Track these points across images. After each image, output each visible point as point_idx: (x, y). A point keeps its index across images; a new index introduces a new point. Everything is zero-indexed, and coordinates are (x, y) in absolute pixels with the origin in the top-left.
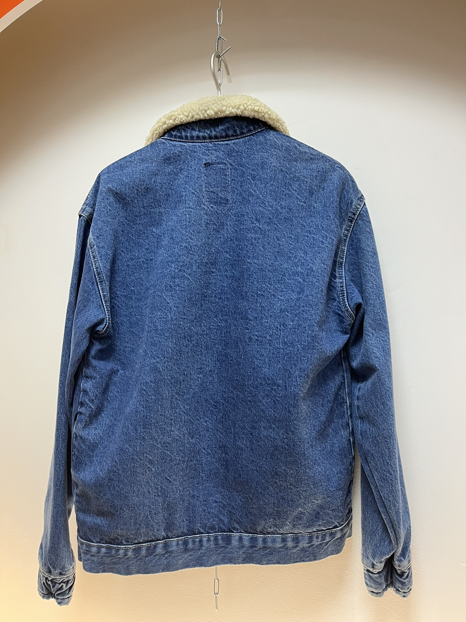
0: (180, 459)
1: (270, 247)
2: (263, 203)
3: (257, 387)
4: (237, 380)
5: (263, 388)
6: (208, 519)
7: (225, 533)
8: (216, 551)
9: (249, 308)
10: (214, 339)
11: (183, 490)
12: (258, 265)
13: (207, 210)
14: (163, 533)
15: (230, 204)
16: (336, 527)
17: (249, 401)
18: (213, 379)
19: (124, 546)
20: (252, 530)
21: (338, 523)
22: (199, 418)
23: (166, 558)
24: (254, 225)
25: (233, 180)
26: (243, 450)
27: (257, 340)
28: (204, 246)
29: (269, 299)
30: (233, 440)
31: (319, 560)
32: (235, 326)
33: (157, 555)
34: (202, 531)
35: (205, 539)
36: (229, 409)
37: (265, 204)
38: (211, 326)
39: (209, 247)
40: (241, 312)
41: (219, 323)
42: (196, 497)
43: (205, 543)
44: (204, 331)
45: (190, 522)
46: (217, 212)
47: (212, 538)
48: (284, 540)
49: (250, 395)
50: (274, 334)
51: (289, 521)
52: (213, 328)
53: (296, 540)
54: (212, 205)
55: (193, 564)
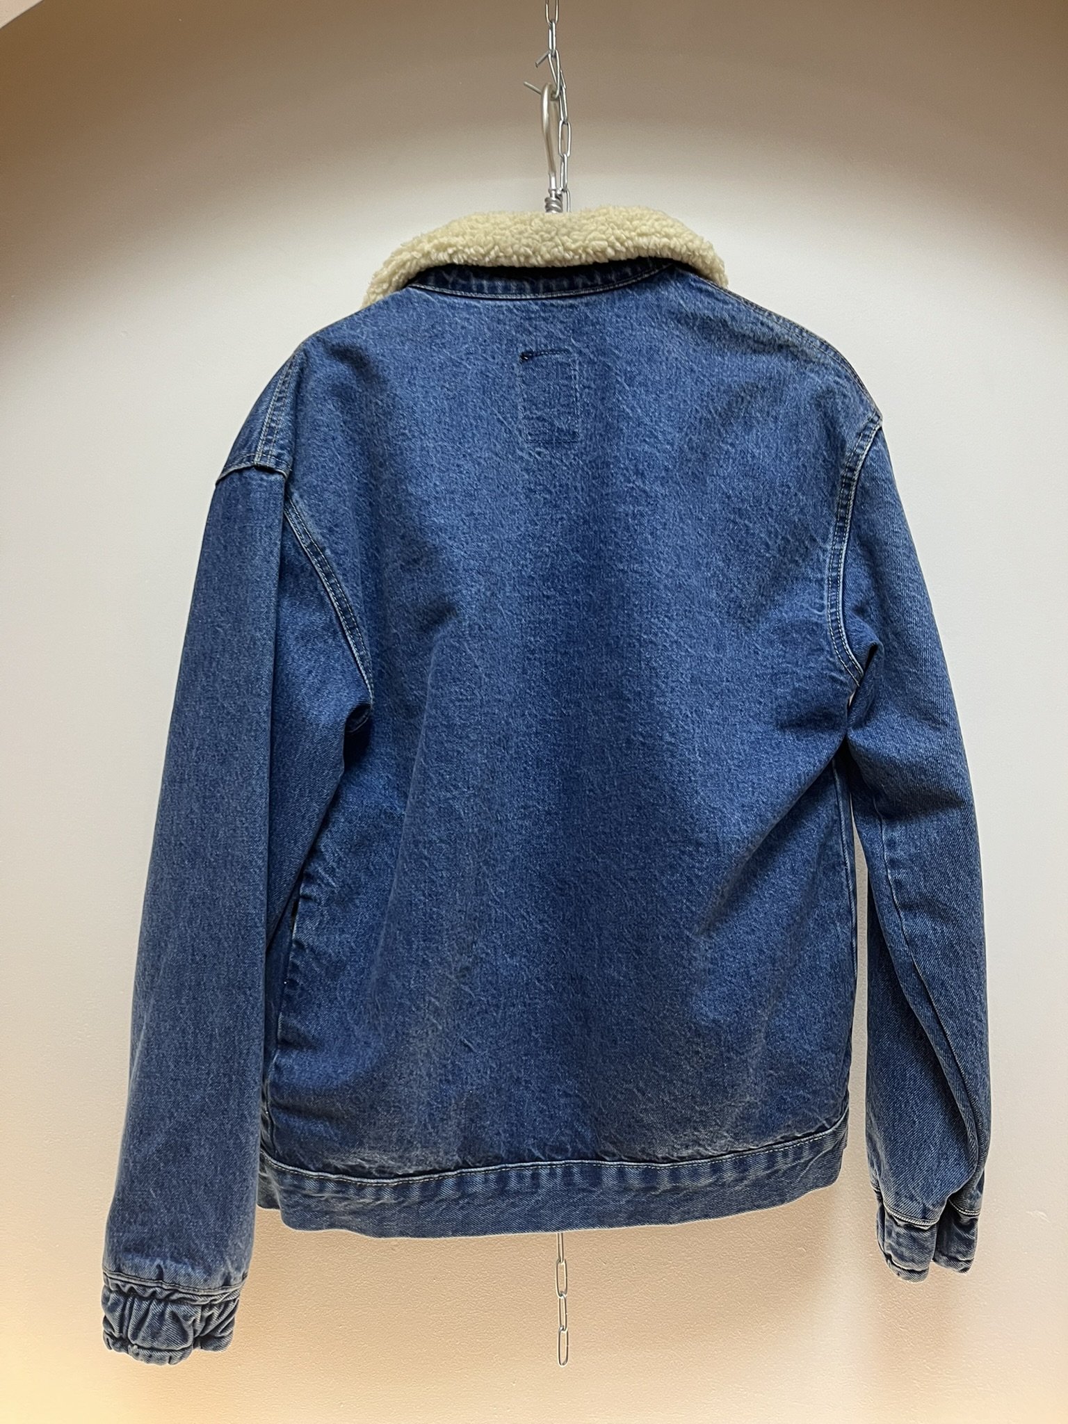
0: (488, 1001)
1: (666, 533)
2: (652, 435)
3: (648, 849)
4: (604, 833)
5: (662, 850)
6: (550, 1129)
7: (587, 1162)
8: (570, 1198)
9: (624, 674)
10: (554, 744)
11: (499, 1070)
12: (642, 575)
13: (528, 461)
14: (456, 1158)
15: (581, 442)
16: (823, 1129)
17: (631, 879)
18: (556, 830)
19: (375, 1181)
20: (647, 1156)
21: (826, 1120)
22: (525, 914)
23: (462, 1208)
24: (631, 485)
25: (585, 387)
26: (620, 986)
27: (643, 744)
28: (523, 541)
29: (667, 650)
30: (598, 965)
31: (790, 1201)
32: (596, 713)
33: (442, 1200)
34: (537, 1153)
35: (544, 1172)
36: (589, 897)
37: (656, 437)
38: (548, 716)
39: (536, 543)
40: (607, 683)
41: (565, 708)
42: (523, 1083)
43: (544, 1180)
44: (531, 726)
45: (512, 1136)
46: (551, 463)
47: (559, 1171)
48: (716, 1169)
49: (633, 866)
50: (681, 730)
51: (727, 1127)
52: (552, 720)
53: (742, 1164)
54: (538, 449)
55: (520, 1224)
